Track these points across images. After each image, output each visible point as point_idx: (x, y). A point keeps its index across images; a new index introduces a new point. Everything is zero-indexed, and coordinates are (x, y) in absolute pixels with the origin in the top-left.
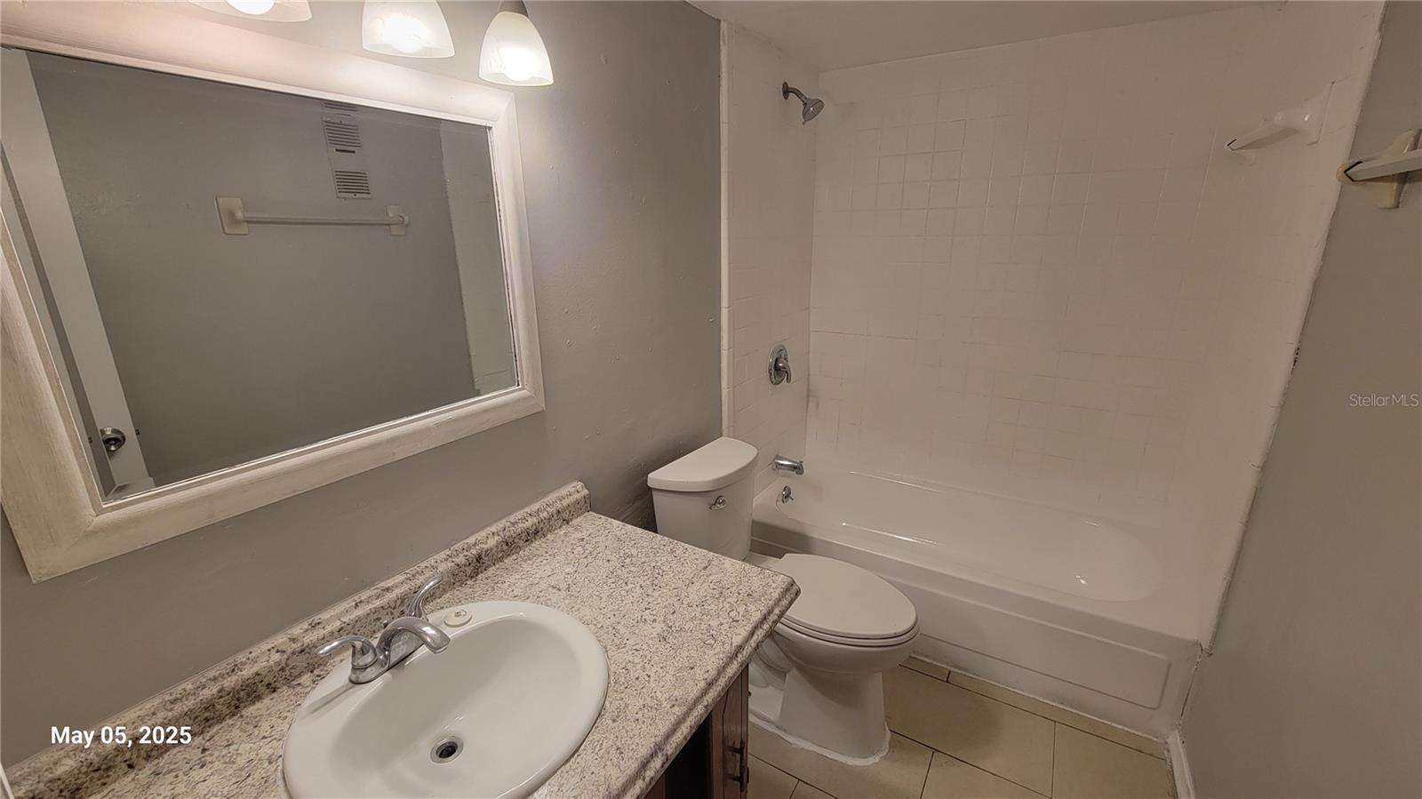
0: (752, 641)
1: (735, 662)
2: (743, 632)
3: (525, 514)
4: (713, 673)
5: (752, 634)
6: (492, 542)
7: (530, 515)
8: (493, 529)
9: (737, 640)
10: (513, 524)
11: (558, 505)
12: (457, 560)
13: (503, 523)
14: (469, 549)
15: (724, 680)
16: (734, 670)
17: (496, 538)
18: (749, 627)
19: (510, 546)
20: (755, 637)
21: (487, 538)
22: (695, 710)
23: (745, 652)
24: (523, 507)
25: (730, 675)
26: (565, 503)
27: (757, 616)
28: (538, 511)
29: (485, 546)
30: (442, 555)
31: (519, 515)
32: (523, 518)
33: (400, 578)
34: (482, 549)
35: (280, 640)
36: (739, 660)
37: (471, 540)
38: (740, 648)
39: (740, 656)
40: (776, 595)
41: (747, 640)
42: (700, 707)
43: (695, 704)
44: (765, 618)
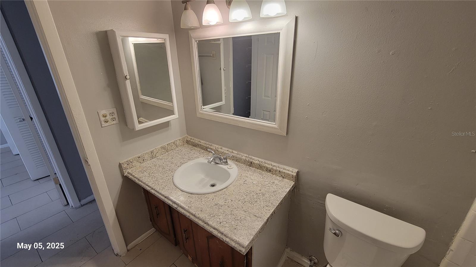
0: (212, 229)
1: (203, 224)
2: (214, 225)
3: (270, 163)
4: (198, 216)
5: (215, 229)
6: (256, 162)
7: (271, 165)
8: (260, 160)
9: (210, 223)
10: (265, 163)
11: (281, 170)
12: (247, 159)
13: (263, 161)
14: (251, 159)
15: (197, 220)
16: (201, 223)
17: (258, 162)
18: (216, 227)
19: (260, 167)
20: (214, 230)
21: (256, 160)
22: (188, 213)
23: (207, 227)
24: (271, 161)
25: (199, 222)
26: (284, 171)
27: (222, 230)
28: (274, 166)
29: (254, 161)
30: (246, 155)
31: (269, 162)
32: (269, 164)
33: (236, 152)
34: (253, 161)
35: (217, 146)
36: (204, 225)
37: (253, 158)
38: (208, 224)
39: (206, 225)
40: (234, 238)
41: (212, 227)
42: (189, 214)
43: (189, 212)
44: (222, 234)
